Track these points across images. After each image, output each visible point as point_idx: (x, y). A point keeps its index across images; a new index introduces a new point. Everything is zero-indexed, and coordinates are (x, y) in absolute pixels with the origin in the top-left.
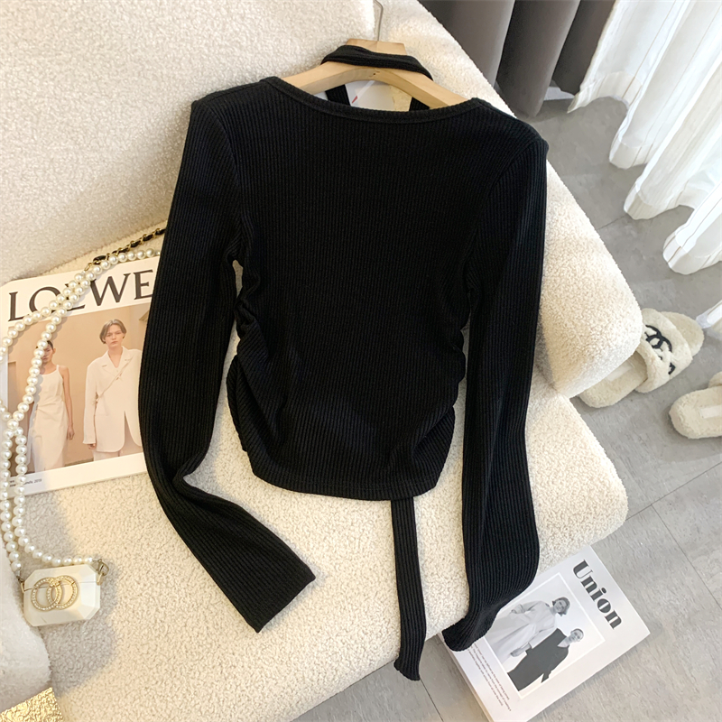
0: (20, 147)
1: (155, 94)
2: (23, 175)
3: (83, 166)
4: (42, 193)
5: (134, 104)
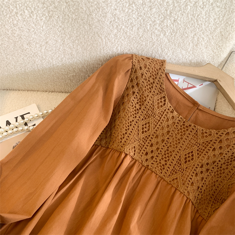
0: (34, 28)
1: (112, 36)
2: (29, 43)
3: (60, 53)
4: (35, 56)
5: (101, 36)
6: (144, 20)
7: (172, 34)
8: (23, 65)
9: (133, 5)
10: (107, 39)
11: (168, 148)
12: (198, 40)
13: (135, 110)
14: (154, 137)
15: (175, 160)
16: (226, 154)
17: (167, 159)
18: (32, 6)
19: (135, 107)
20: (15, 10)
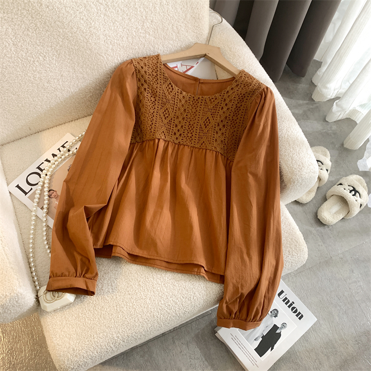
6: (129, 30)
7: (154, 32)
8: (48, 102)
9: (116, 23)
10: (106, 55)
11: (189, 122)
12: (177, 29)
13: (152, 103)
14: (175, 119)
15: (198, 129)
16: (232, 107)
17: (192, 132)
18: (44, 52)
19: (151, 100)
20: (32, 59)
